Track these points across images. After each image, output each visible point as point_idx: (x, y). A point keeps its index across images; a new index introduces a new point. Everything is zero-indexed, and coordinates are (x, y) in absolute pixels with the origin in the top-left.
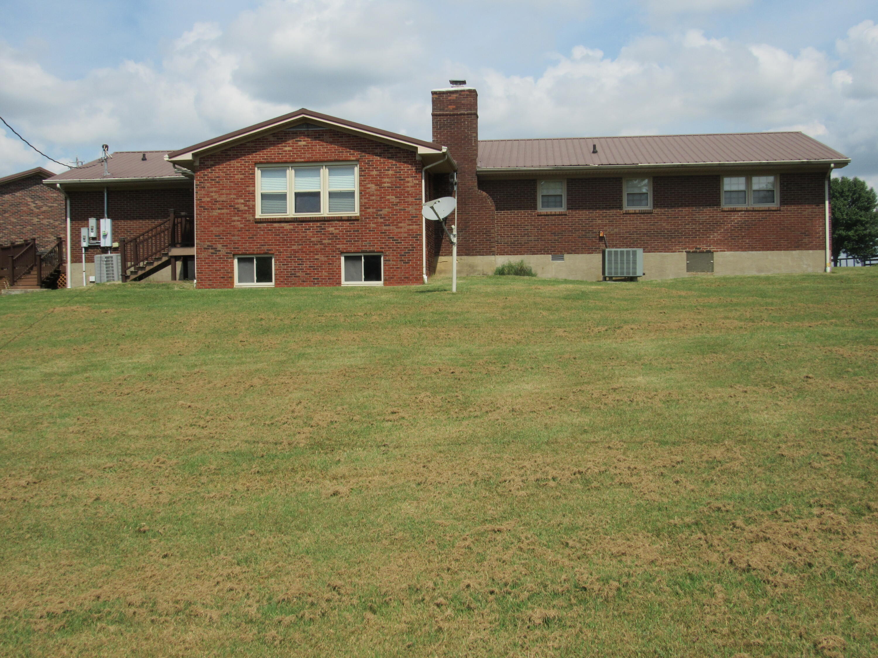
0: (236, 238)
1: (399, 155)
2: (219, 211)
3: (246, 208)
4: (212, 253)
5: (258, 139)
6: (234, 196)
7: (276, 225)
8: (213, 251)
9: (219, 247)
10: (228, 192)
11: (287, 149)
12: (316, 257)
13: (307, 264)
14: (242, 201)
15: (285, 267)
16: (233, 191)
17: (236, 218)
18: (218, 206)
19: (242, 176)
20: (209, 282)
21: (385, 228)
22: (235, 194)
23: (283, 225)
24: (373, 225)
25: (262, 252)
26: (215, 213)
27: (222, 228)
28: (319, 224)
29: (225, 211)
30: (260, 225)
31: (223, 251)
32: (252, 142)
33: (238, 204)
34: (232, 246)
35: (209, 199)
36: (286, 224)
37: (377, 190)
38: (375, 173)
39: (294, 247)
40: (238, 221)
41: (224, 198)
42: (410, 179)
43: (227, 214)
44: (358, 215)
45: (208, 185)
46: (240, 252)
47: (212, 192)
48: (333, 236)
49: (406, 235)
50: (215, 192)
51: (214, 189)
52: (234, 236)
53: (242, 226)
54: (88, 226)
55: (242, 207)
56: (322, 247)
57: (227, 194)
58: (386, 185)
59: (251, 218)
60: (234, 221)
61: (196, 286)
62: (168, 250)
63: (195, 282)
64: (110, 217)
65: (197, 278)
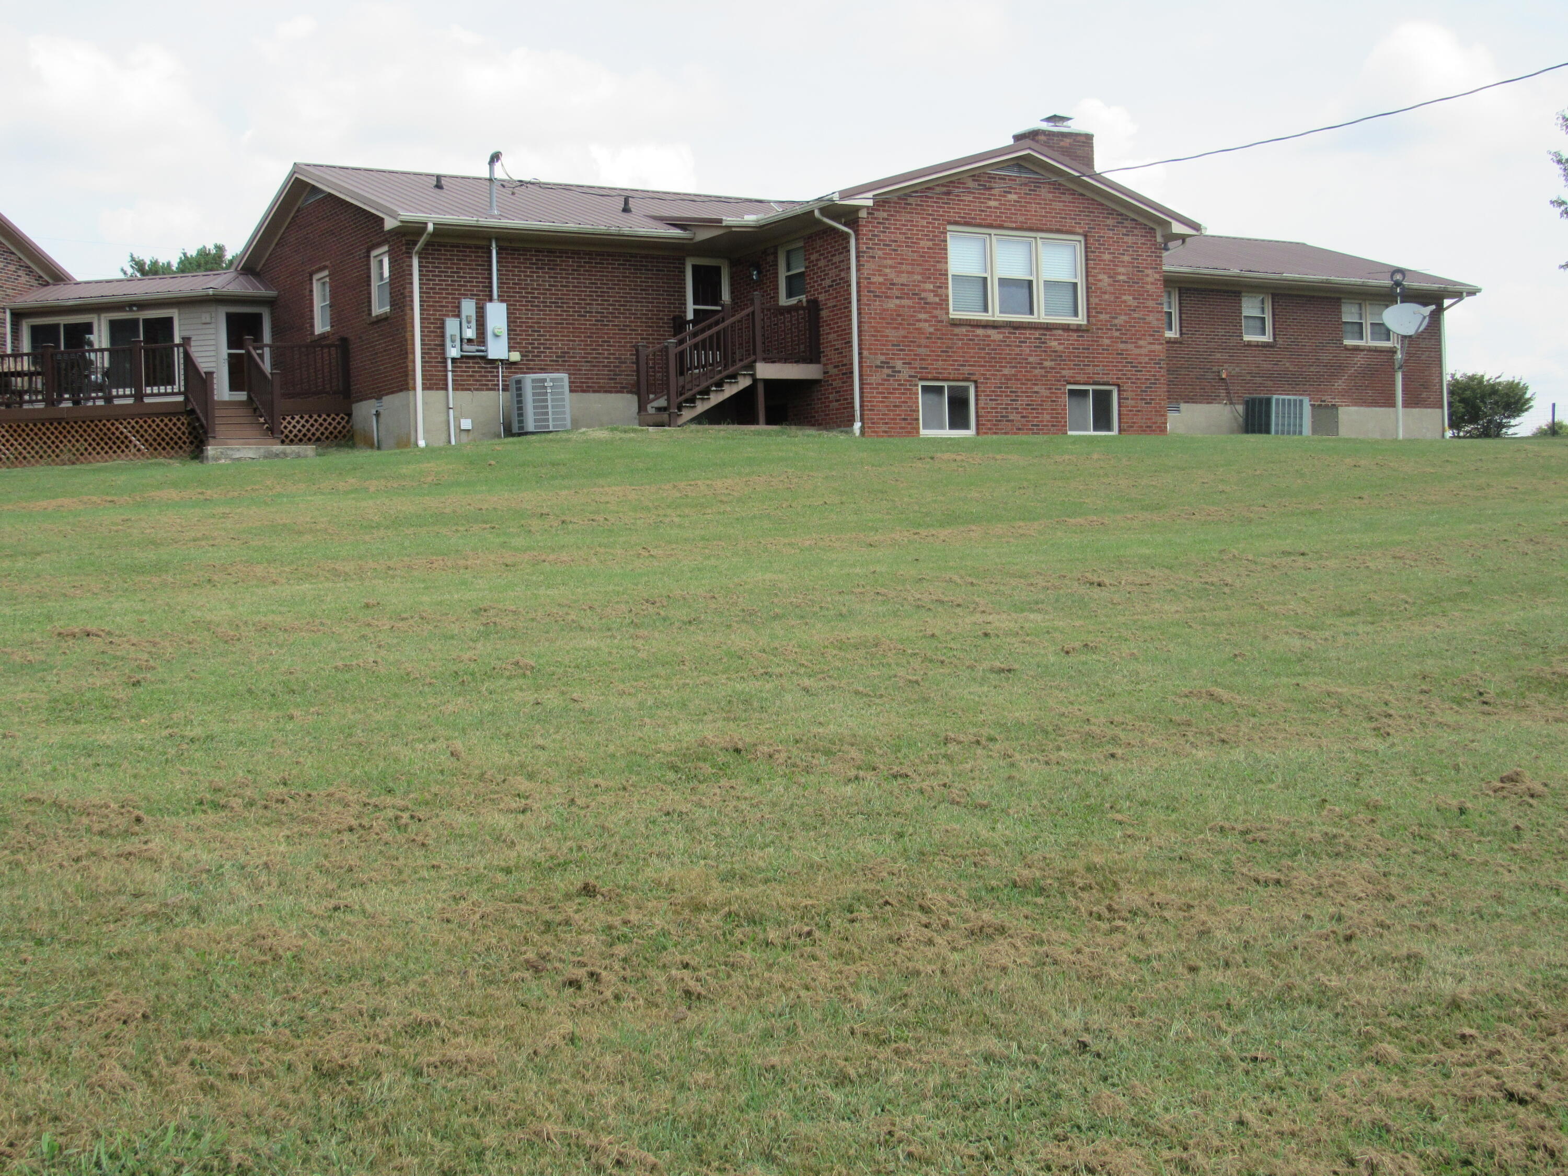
0: (922, 351)
1: (1136, 232)
2: (898, 302)
3: (937, 299)
4: (888, 375)
5: (951, 182)
6: (919, 278)
7: (980, 332)
8: (889, 371)
9: (899, 364)
10: (909, 268)
11: (992, 203)
12: (1036, 389)
13: (1023, 401)
14: (931, 287)
15: (993, 404)
16: (918, 269)
17: (922, 316)
18: (898, 293)
19: (930, 244)
20: (884, 428)
21: (1122, 346)
22: (918, 274)
23: (990, 332)
24: (1107, 341)
25: (961, 377)
26: (892, 304)
27: (902, 332)
28: (1037, 334)
29: (906, 302)
30: (957, 330)
31: (905, 373)
32: (943, 185)
33: (925, 291)
34: (917, 364)
35: (881, 279)
36: (995, 331)
37: (1110, 285)
38: (1107, 257)
39: (1006, 371)
40: (926, 321)
41: (903, 279)
42: (1149, 272)
43: (909, 307)
44: (1085, 322)
45: (880, 253)
46: (930, 376)
47: (886, 267)
48: (1057, 356)
49: (1147, 359)
50: (891, 267)
51: (889, 262)
52: (919, 346)
53: (932, 330)
54: (458, 316)
55: (931, 298)
56: (1043, 372)
57: (908, 272)
58: (1121, 278)
59: (944, 317)
60: (920, 321)
61: (863, 433)
62: (751, 367)
63: (857, 425)
64: (501, 299)
65: (862, 420)
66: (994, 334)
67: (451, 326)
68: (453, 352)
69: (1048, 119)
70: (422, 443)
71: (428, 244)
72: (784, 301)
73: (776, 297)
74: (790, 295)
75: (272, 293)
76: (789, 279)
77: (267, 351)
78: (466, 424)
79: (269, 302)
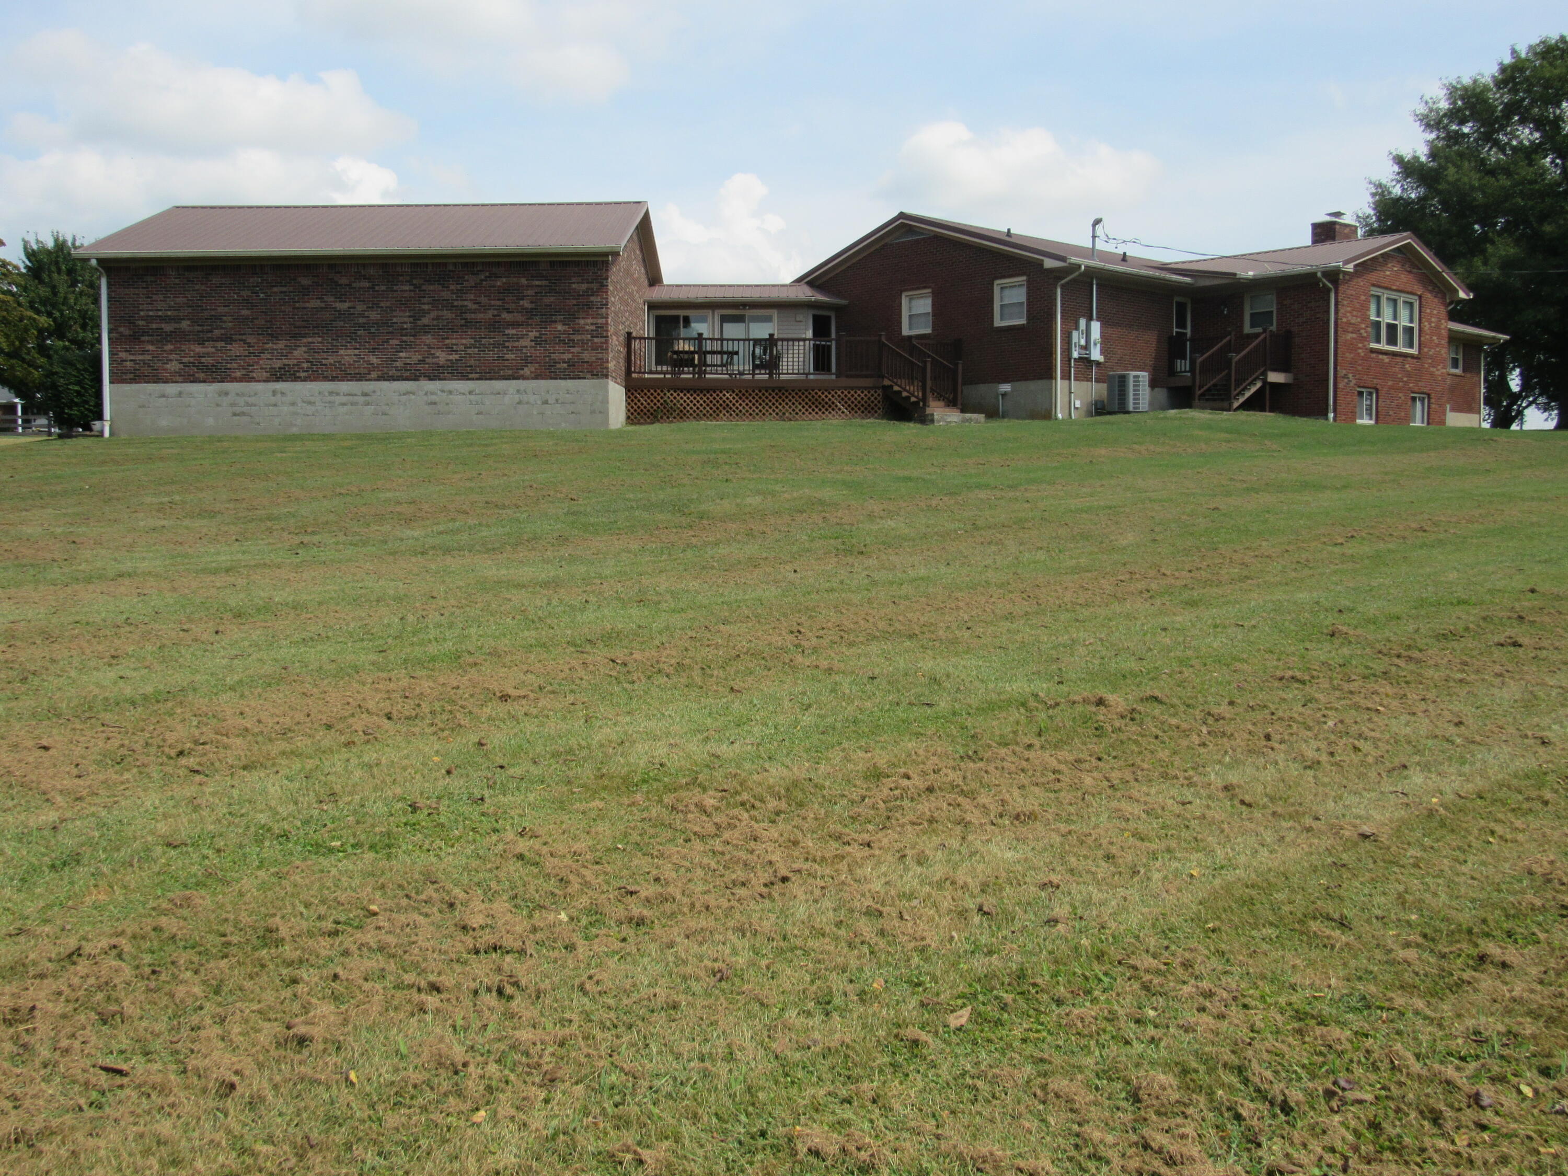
0: (1359, 368)
1: (1439, 295)
2: (1351, 335)
3: (1366, 335)
4: (1347, 383)
6: (1360, 320)
7: (1381, 357)
8: (1347, 380)
9: (1351, 376)
10: (1356, 313)
12: (1400, 395)
13: (1395, 403)
14: (1364, 326)
15: (1384, 404)
16: (1359, 314)
17: (1360, 345)
18: (1351, 330)
19: (1364, 298)
20: (1344, 417)
21: (1432, 369)
22: (1359, 317)
23: (1384, 357)
24: (1427, 366)
25: (1373, 386)
26: (1349, 337)
27: (1352, 355)
28: (1401, 360)
29: (1354, 336)
30: (1372, 355)
31: (1353, 382)
33: (1361, 328)
34: (1357, 376)
35: (1346, 320)
36: (1386, 357)
38: (1428, 310)
39: (1389, 383)
41: (1354, 320)
42: (1443, 322)
43: (1355, 339)
44: (1418, 353)
45: (1346, 303)
46: (1362, 384)
47: (1347, 312)
48: (1408, 374)
49: (1440, 378)
50: (1350, 312)
51: (1349, 309)
52: (1358, 365)
53: (1363, 354)
54: (1078, 329)
55: (1364, 333)
56: (1403, 384)
57: (1356, 316)
58: (1433, 325)
59: (1368, 346)
60: (1359, 348)
61: (1335, 419)
62: (1264, 374)
63: (1331, 415)
64: (1098, 319)
65: (1335, 411)
66: (1386, 359)
67: (1075, 334)
68: (1075, 355)
69: (1330, 215)
70: (1060, 416)
71: (1074, 281)
72: (1247, 329)
73: (1241, 327)
74: (1252, 326)
75: (843, 302)
76: (1252, 315)
77: (834, 343)
78: (1078, 404)
79: (837, 309)
